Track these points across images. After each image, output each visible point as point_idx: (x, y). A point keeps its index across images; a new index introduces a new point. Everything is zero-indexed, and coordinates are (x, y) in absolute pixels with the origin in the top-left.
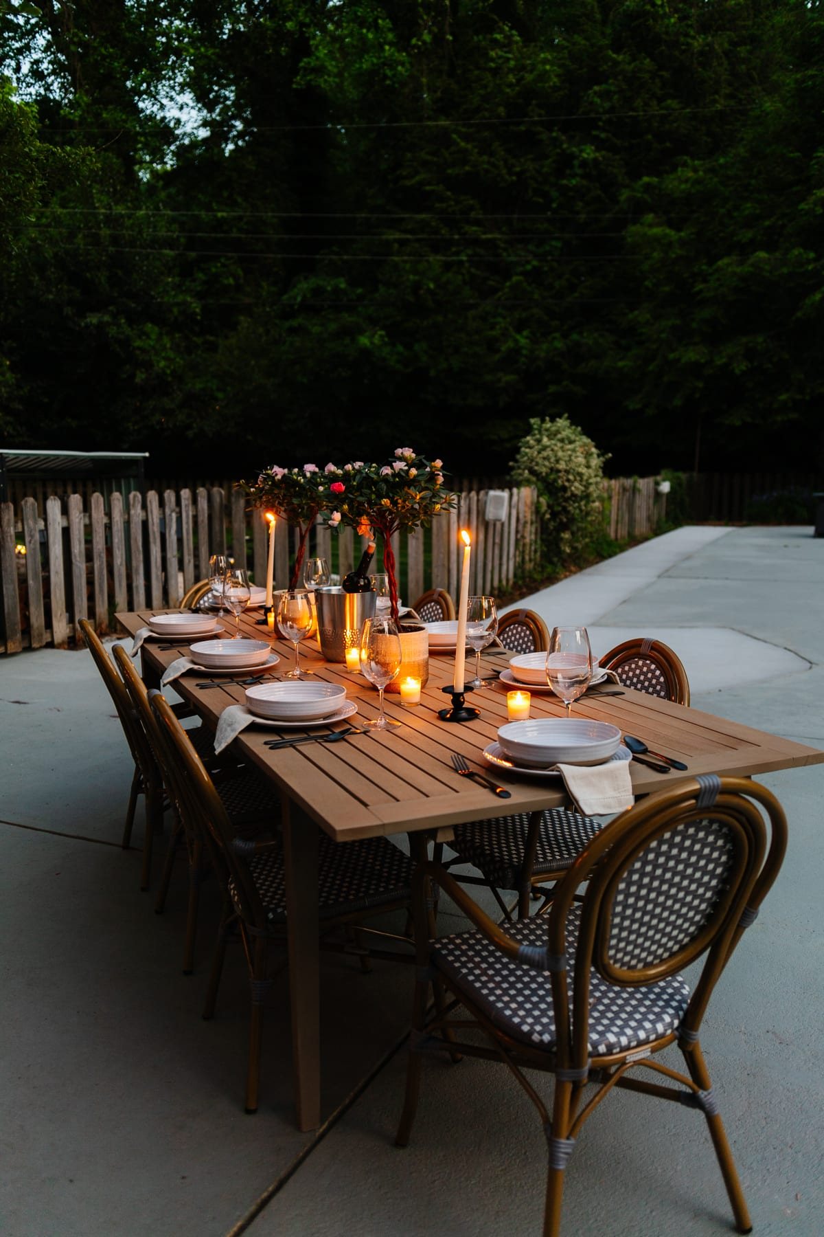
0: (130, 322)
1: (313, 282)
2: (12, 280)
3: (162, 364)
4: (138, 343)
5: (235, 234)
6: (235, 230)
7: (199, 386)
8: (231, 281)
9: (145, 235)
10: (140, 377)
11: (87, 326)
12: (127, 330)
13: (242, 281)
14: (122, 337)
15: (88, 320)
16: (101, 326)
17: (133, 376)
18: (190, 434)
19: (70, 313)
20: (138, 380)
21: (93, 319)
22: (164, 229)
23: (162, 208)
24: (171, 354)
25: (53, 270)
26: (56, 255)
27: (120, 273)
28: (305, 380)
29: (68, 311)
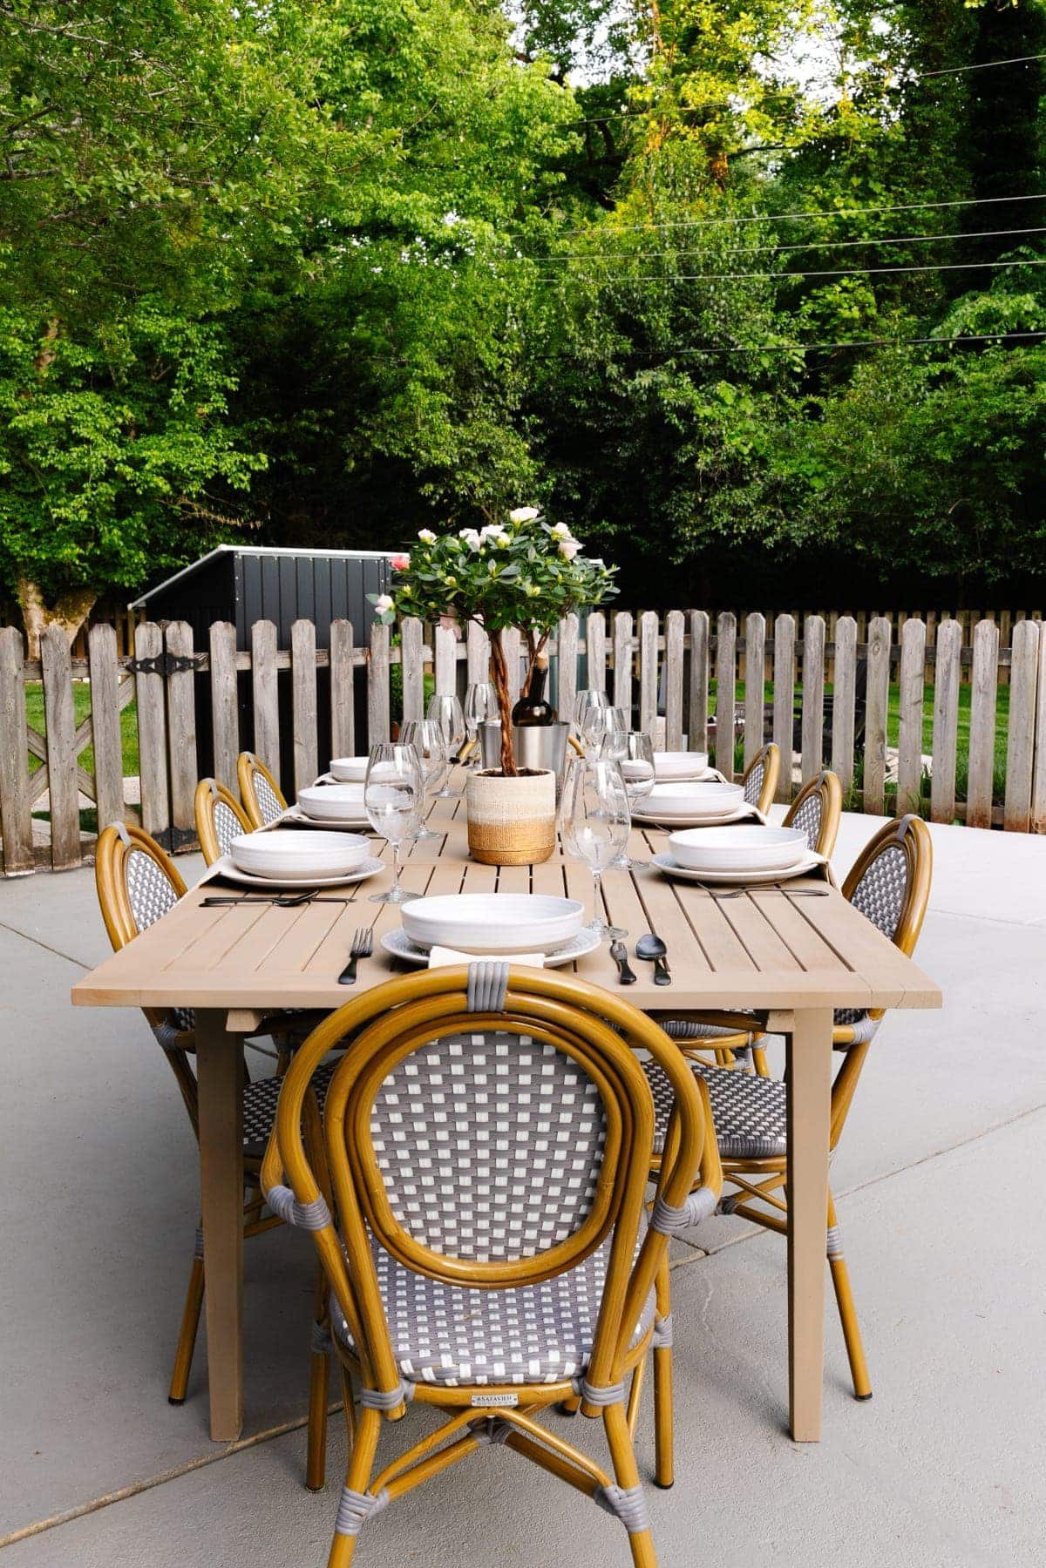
0: (698, 380)
1: (985, 302)
2: (542, 331)
3: (737, 441)
4: (706, 411)
5: (865, 240)
6: (866, 234)
7: (787, 471)
8: (856, 313)
9: (724, 255)
10: (704, 460)
11: (635, 391)
12: (692, 394)
13: (872, 311)
14: (682, 403)
15: (637, 381)
16: (652, 390)
17: (695, 459)
18: (769, 542)
19: (615, 374)
20: (700, 466)
21: (644, 379)
22: (756, 243)
23: (755, 212)
24: (751, 425)
25: (597, 313)
26: (602, 293)
27: (687, 311)
28: (948, 457)
29: (613, 370)
